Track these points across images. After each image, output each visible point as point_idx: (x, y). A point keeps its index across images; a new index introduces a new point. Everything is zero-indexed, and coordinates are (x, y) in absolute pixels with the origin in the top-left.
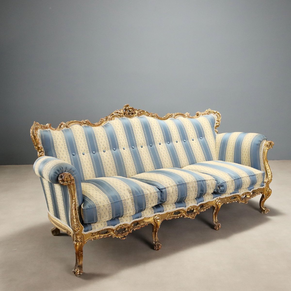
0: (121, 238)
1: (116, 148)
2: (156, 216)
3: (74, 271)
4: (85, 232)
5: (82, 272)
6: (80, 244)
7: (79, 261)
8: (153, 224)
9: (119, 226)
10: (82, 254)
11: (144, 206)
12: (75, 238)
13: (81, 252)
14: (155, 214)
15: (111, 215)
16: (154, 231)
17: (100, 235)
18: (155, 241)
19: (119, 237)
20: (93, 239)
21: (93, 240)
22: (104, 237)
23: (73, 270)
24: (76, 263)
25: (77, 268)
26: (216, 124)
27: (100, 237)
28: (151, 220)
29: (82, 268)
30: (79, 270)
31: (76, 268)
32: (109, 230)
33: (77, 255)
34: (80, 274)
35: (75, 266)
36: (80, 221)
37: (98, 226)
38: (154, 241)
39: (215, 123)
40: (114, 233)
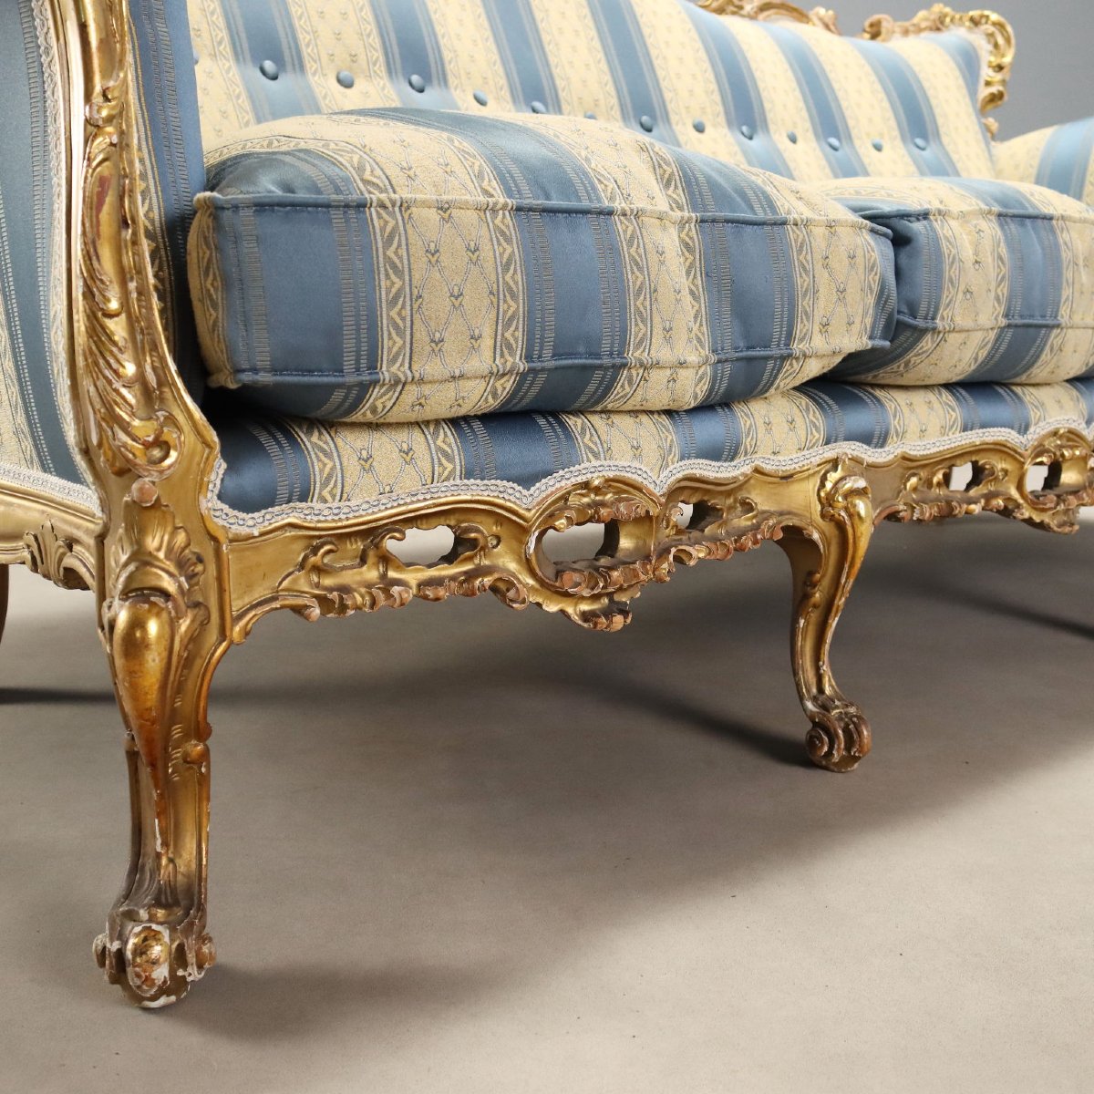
0: (586, 616)
1: (427, 78)
2: (835, 463)
3: (116, 946)
4: (233, 506)
5: (198, 954)
6: (184, 625)
7: (172, 837)
8: (816, 536)
9: (565, 498)
10: (206, 755)
11: (777, 331)
12: (124, 558)
13: (186, 736)
14: (830, 452)
15: (519, 334)
16: (815, 606)
17: (392, 574)
18: (814, 690)
19: (570, 610)
20: (322, 600)
21: (316, 612)
22: (430, 593)
23: (101, 940)
24: (136, 868)
25: (143, 914)
26: (988, 84)
27: (386, 591)
28: (803, 500)
29: (201, 908)
30: (173, 930)
31: (131, 916)
32: (477, 531)
33: (145, 772)
34: (175, 985)
35: (127, 896)
36: (175, 360)
37: (366, 462)
38: (808, 691)
39: (982, 83)
40: (528, 561)
